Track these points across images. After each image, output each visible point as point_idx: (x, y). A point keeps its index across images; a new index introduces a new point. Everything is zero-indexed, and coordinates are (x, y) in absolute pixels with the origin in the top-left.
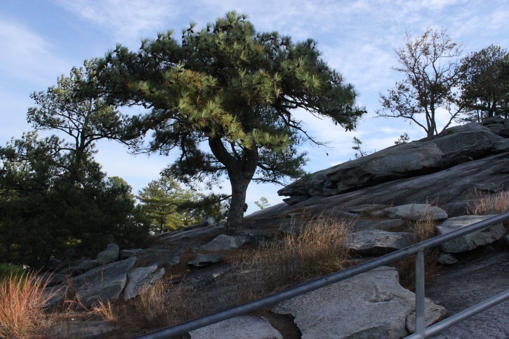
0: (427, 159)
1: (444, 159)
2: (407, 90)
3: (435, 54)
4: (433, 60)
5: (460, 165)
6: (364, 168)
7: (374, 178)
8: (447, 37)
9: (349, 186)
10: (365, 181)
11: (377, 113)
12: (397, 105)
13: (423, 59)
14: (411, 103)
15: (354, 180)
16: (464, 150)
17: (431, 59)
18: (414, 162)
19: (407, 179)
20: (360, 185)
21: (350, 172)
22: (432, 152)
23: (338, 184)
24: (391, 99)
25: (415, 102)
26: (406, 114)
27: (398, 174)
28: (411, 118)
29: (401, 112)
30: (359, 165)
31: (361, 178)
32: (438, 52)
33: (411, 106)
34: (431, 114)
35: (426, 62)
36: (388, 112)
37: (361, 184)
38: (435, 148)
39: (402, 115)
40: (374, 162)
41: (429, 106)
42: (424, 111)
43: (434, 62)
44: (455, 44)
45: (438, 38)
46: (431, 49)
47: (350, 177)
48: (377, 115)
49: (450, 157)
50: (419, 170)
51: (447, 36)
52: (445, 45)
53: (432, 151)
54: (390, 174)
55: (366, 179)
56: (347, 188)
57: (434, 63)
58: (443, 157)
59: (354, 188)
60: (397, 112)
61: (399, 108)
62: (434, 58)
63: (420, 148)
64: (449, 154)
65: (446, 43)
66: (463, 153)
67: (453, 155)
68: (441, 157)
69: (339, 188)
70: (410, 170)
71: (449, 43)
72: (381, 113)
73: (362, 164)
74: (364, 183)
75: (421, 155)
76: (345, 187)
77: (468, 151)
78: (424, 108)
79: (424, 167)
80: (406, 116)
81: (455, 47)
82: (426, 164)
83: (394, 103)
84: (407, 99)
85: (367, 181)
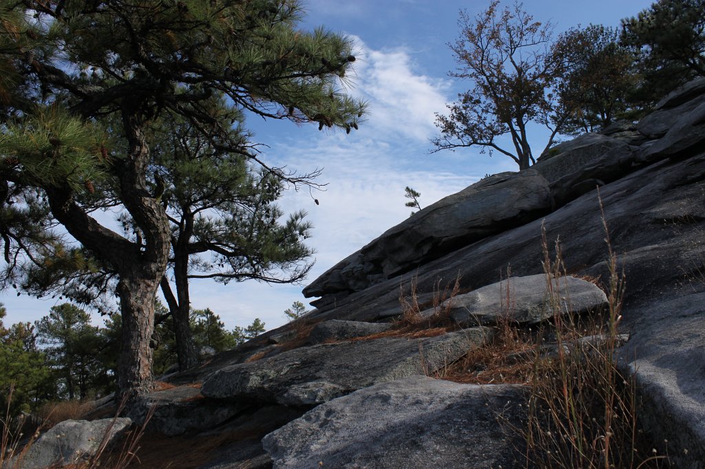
0: (525, 196)
1: (555, 192)
2: (478, 102)
3: (512, 42)
4: (510, 52)
5: (586, 195)
6: (420, 228)
7: (440, 244)
8: (526, 15)
9: (400, 264)
10: (425, 252)
11: (437, 144)
12: (465, 127)
13: (494, 54)
14: (487, 122)
15: (408, 254)
16: (587, 169)
17: (506, 51)
18: (504, 205)
19: (497, 236)
20: (419, 261)
21: (398, 240)
22: (532, 183)
23: (383, 264)
24: (455, 120)
25: (491, 118)
26: (482, 139)
27: (479, 231)
28: (491, 144)
29: (473, 138)
30: (410, 226)
31: (418, 248)
32: (516, 39)
33: (488, 125)
34: (519, 134)
35: (500, 58)
36: (454, 139)
37: (418, 259)
38: (535, 177)
39: (475, 142)
40: (435, 216)
41: (515, 120)
42: (508, 129)
43: (512, 54)
44: (538, 24)
45: (511, 17)
46: (504, 35)
47: (400, 249)
48: (437, 147)
49: (565, 185)
50: (514, 217)
51: (525, 13)
52: (525, 27)
53: (532, 181)
54: (466, 231)
55: (426, 249)
56: (399, 268)
57: (513, 56)
58: (553, 187)
59: (407, 267)
60: (467, 139)
61: (470, 131)
62: (511, 49)
63: (509, 181)
64: (563, 181)
65: (526, 23)
66: (585, 174)
67: (569, 182)
68: (548, 189)
69: (385, 270)
70: (500, 219)
71: (530, 24)
72: (443, 142)
73: (414, 222)
74: (424, 255)
75: (514, 192)
76: (395, 268)
77: (594, 169)
78: (506, 125)
79: (523, 211)
80: (482, 142)
81: (540, 28)
82: (526, 204)
83: (459, 124)
84: (480, 117)
85: (429, 250)
